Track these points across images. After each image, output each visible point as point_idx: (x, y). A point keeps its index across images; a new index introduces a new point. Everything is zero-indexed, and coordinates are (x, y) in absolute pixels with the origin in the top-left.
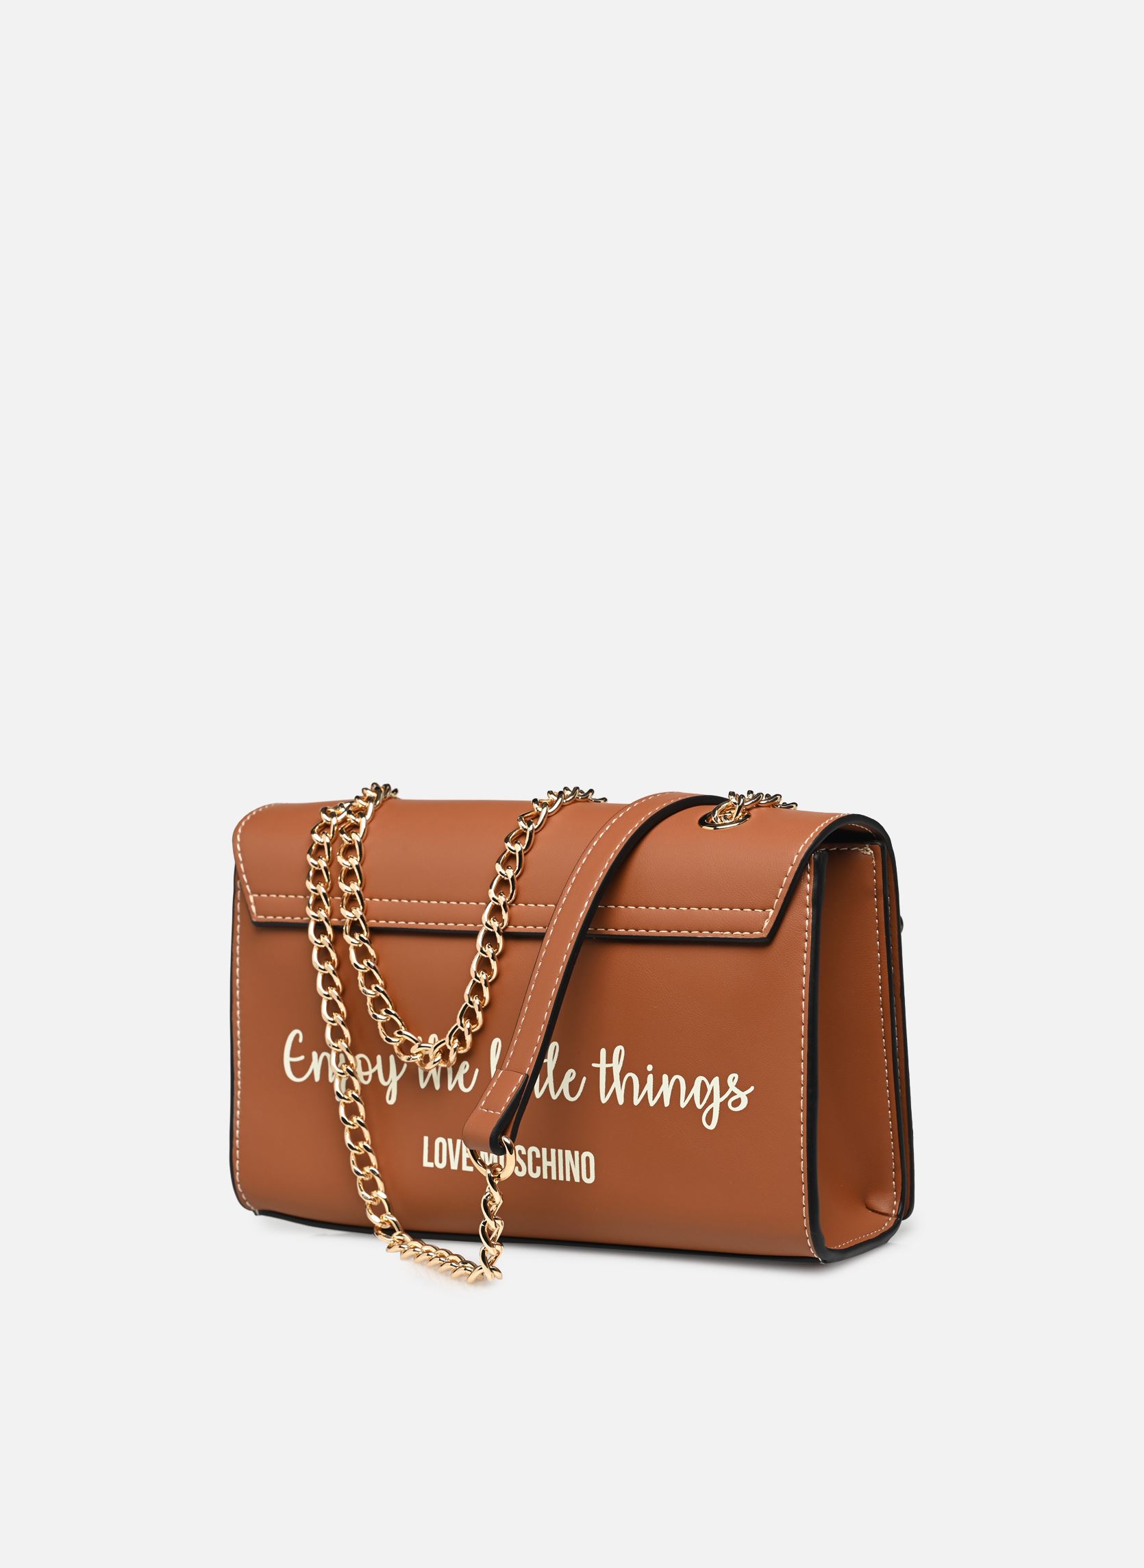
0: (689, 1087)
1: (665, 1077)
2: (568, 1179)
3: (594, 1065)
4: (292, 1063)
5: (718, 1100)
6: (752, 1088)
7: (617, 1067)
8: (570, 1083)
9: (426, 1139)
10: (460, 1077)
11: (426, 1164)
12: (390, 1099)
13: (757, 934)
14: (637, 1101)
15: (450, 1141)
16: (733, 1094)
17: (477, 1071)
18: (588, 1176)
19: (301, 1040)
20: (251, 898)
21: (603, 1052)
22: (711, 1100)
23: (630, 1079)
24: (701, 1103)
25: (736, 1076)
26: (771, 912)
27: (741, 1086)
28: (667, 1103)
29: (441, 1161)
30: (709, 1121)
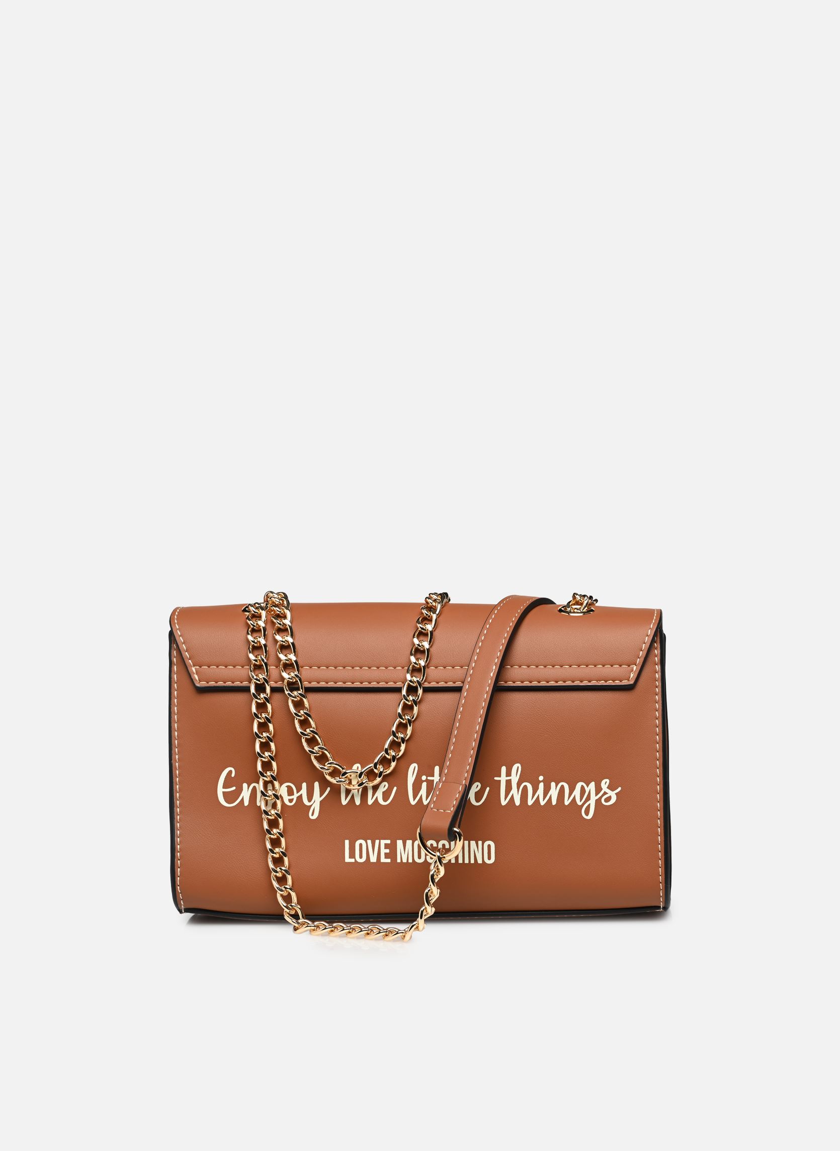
0: (572, 790)
1: (553, 784)
2: (472, 861)
3: (496, 778)
4: (224, 793)
5: (594, 798)
6: (619, 789)
7: (515, 779)
8: (476, 793)
9: (347, 842)
10: (379, 794)
11: (348, 859)
12: (312, 815)
13: (625, 682)
14: (530, 802)
15: (369, 842)
16: (605, 793)
17: (395, 788)
18: (489, 858)
19: (233, 775)
20: (194, 669)
21: (504, 769)
22: (588, 798)
23: (525, 787)
24: (581, 801)
25: (608, 781)
26: (635, 668)
27: (611, 787)
28: (554, 802)
29: (361, 857)
30: (587, 813)
